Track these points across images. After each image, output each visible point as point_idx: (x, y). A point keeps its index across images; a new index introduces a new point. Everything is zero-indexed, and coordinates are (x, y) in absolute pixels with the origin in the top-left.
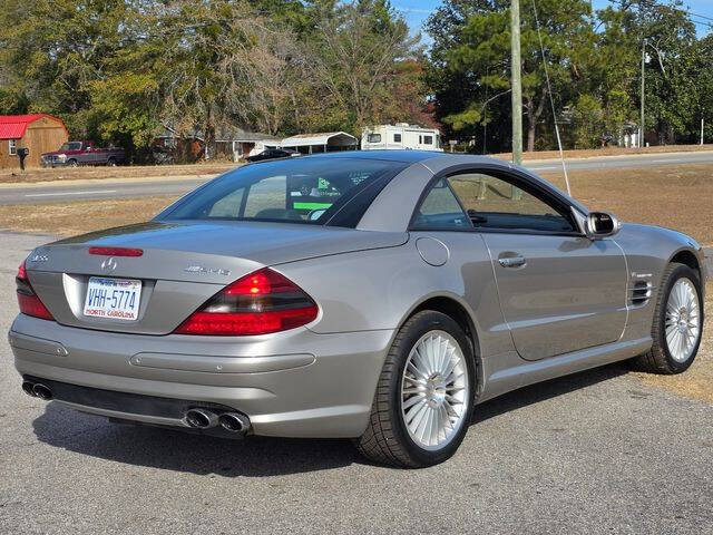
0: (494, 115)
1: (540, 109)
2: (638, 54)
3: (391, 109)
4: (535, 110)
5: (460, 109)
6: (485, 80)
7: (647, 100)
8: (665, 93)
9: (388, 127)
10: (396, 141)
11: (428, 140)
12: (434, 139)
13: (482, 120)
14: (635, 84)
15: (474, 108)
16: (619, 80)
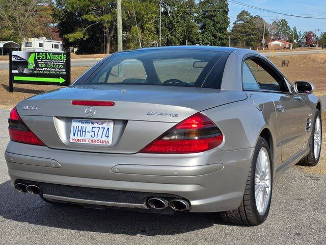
0: (89, 35)
1: (112, 33)
2: (158, 7)
3: (37, 30)
4: (110, 33)
5: (72, 31)
6: (85, 17)
7: (162, 29)
8: (170, 26)
9: (36, 39)
10: (40, 46)
11: (56, 46)
12: (59, 46)
13: (84, 37)
14: (157, 22)
15: (79, 31)
16: (149, 19)
